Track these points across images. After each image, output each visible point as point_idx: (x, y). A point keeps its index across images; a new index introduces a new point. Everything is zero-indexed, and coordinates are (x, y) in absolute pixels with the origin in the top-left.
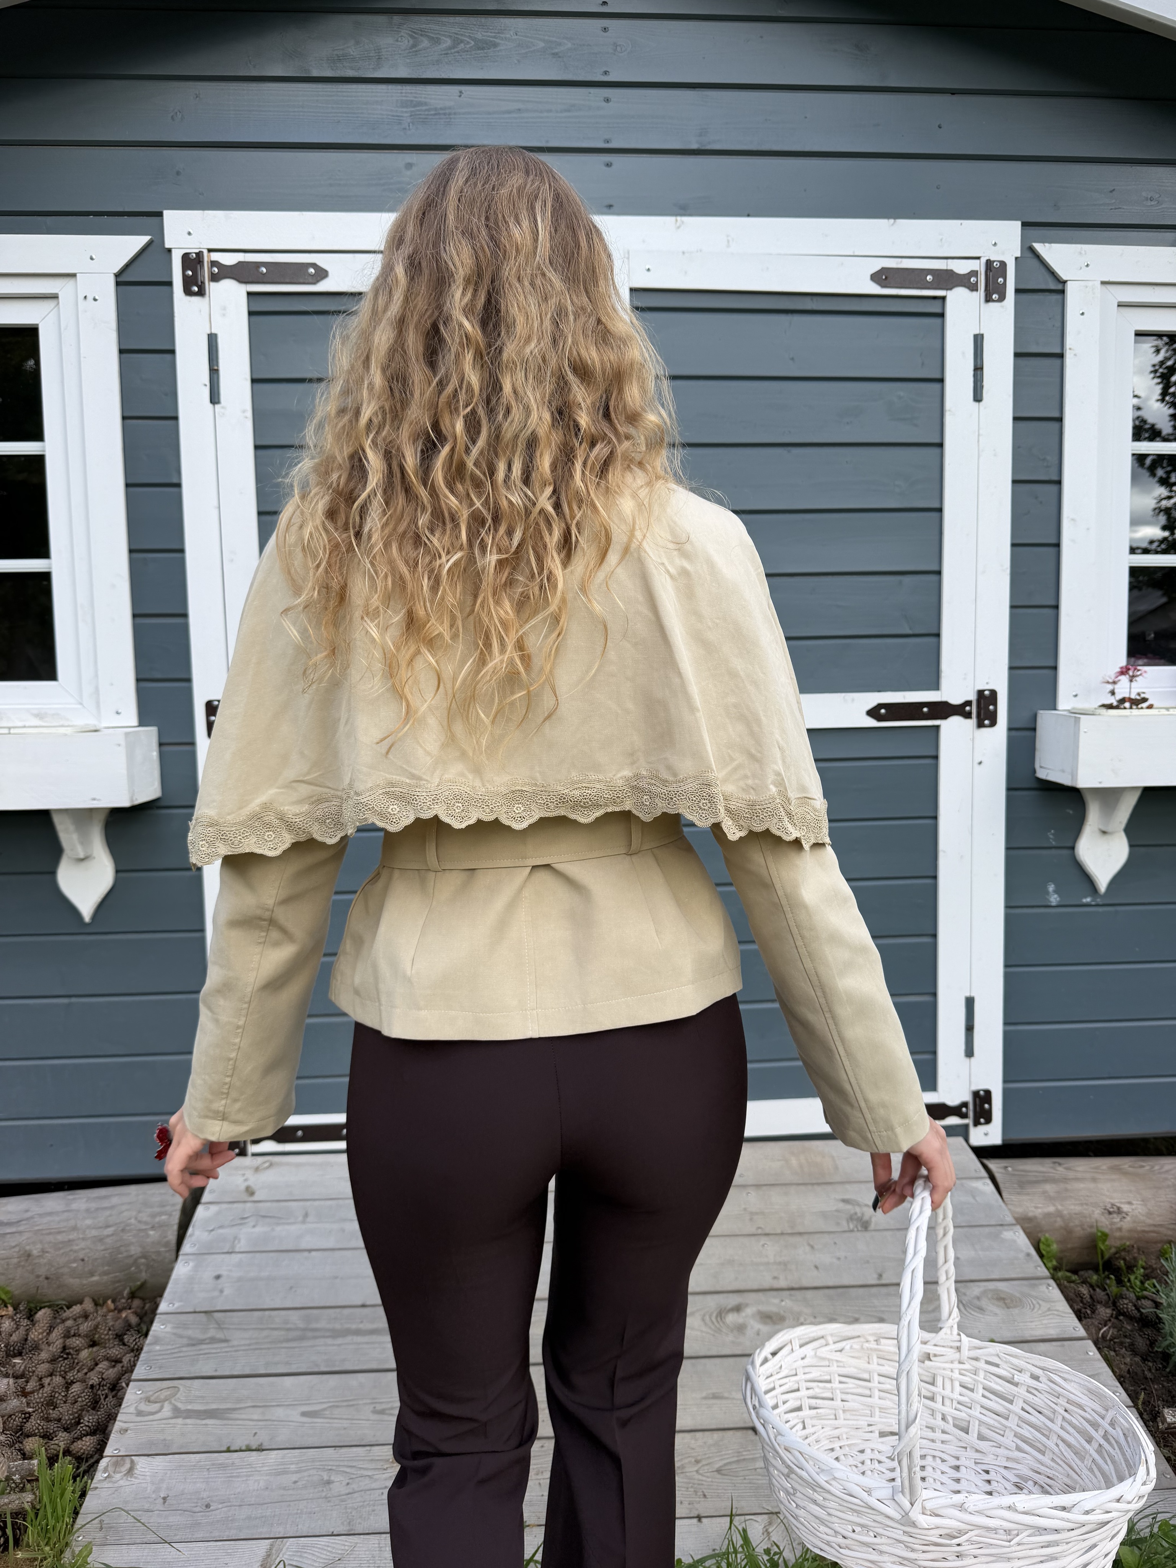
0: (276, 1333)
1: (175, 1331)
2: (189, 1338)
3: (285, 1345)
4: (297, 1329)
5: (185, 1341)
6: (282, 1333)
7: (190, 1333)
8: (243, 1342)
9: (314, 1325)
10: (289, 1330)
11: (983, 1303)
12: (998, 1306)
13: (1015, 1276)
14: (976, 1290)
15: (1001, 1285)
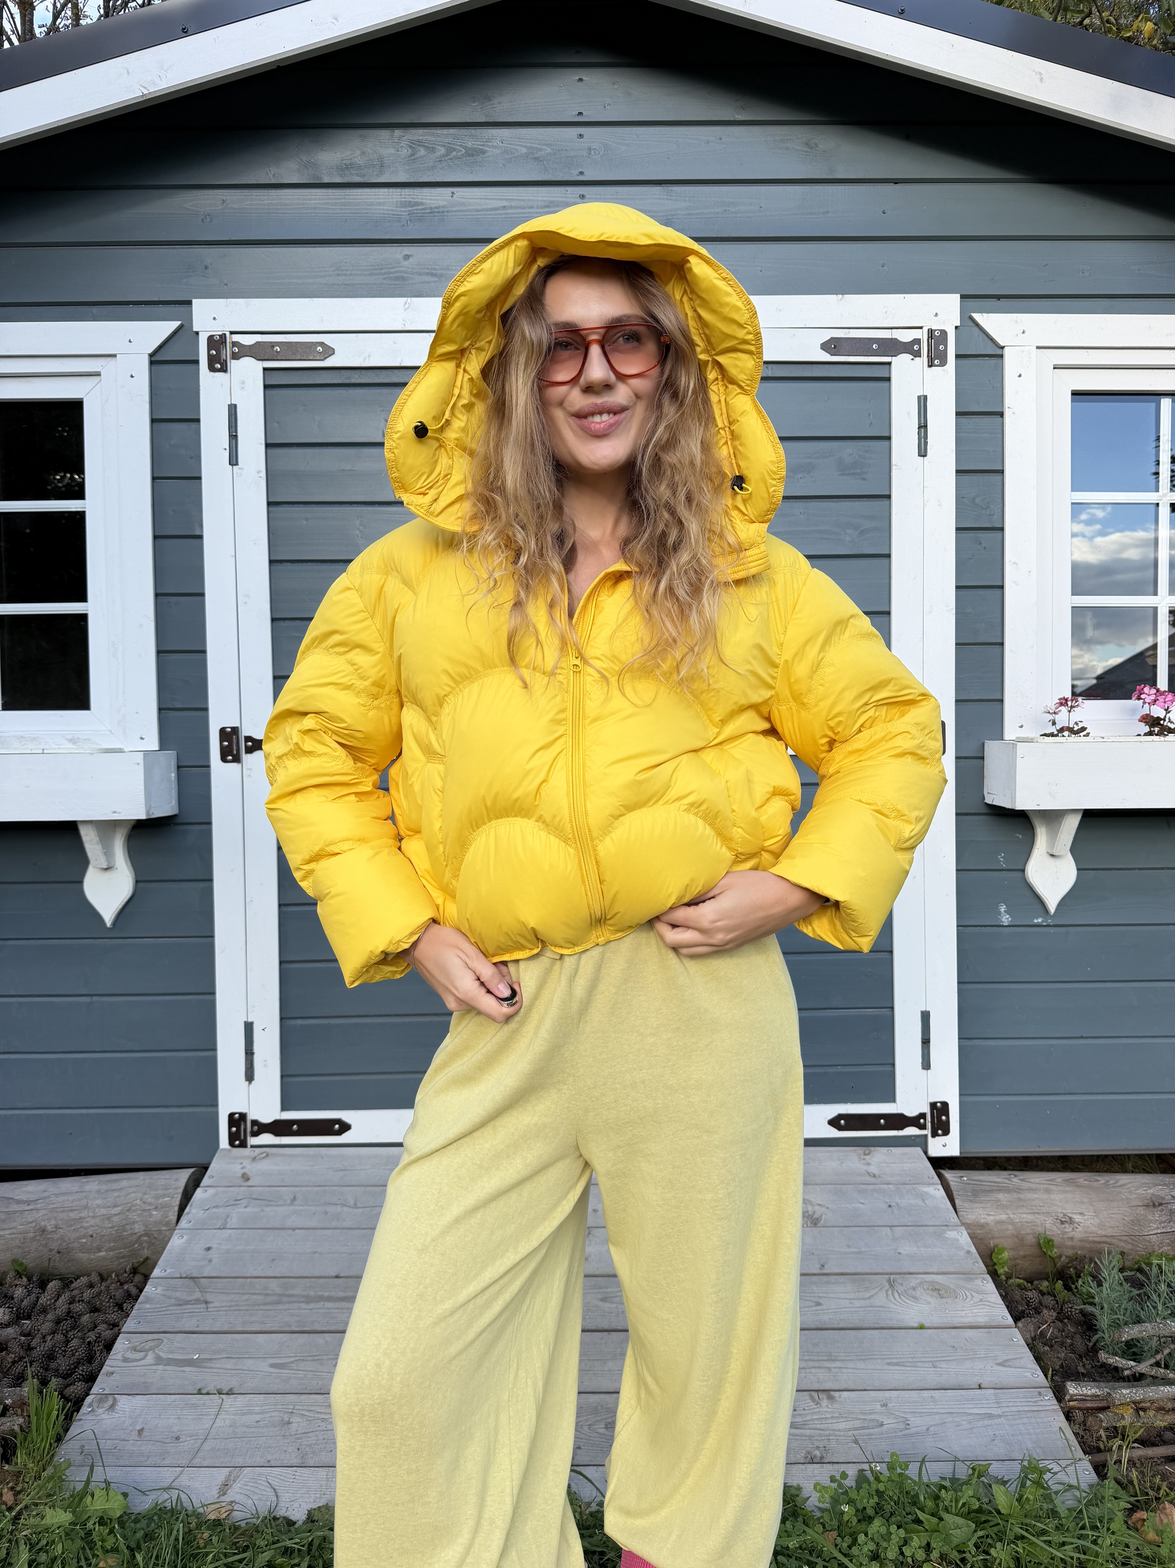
0: (254, 1297)
1: (165, 1293)
2: (177, 1299)
3: (261, 1307)
4: (274, 1295)
5: (173, 1301)
6: (261, 1297)
7: (178, 1294)
8: (224, 1304)
9: (290, 1292)
10: (267, 1295)
11: (918, 1293)
12: (932, 1296)
13: (952, 1270)
14: (913, 1281)
15: (938, 1278)
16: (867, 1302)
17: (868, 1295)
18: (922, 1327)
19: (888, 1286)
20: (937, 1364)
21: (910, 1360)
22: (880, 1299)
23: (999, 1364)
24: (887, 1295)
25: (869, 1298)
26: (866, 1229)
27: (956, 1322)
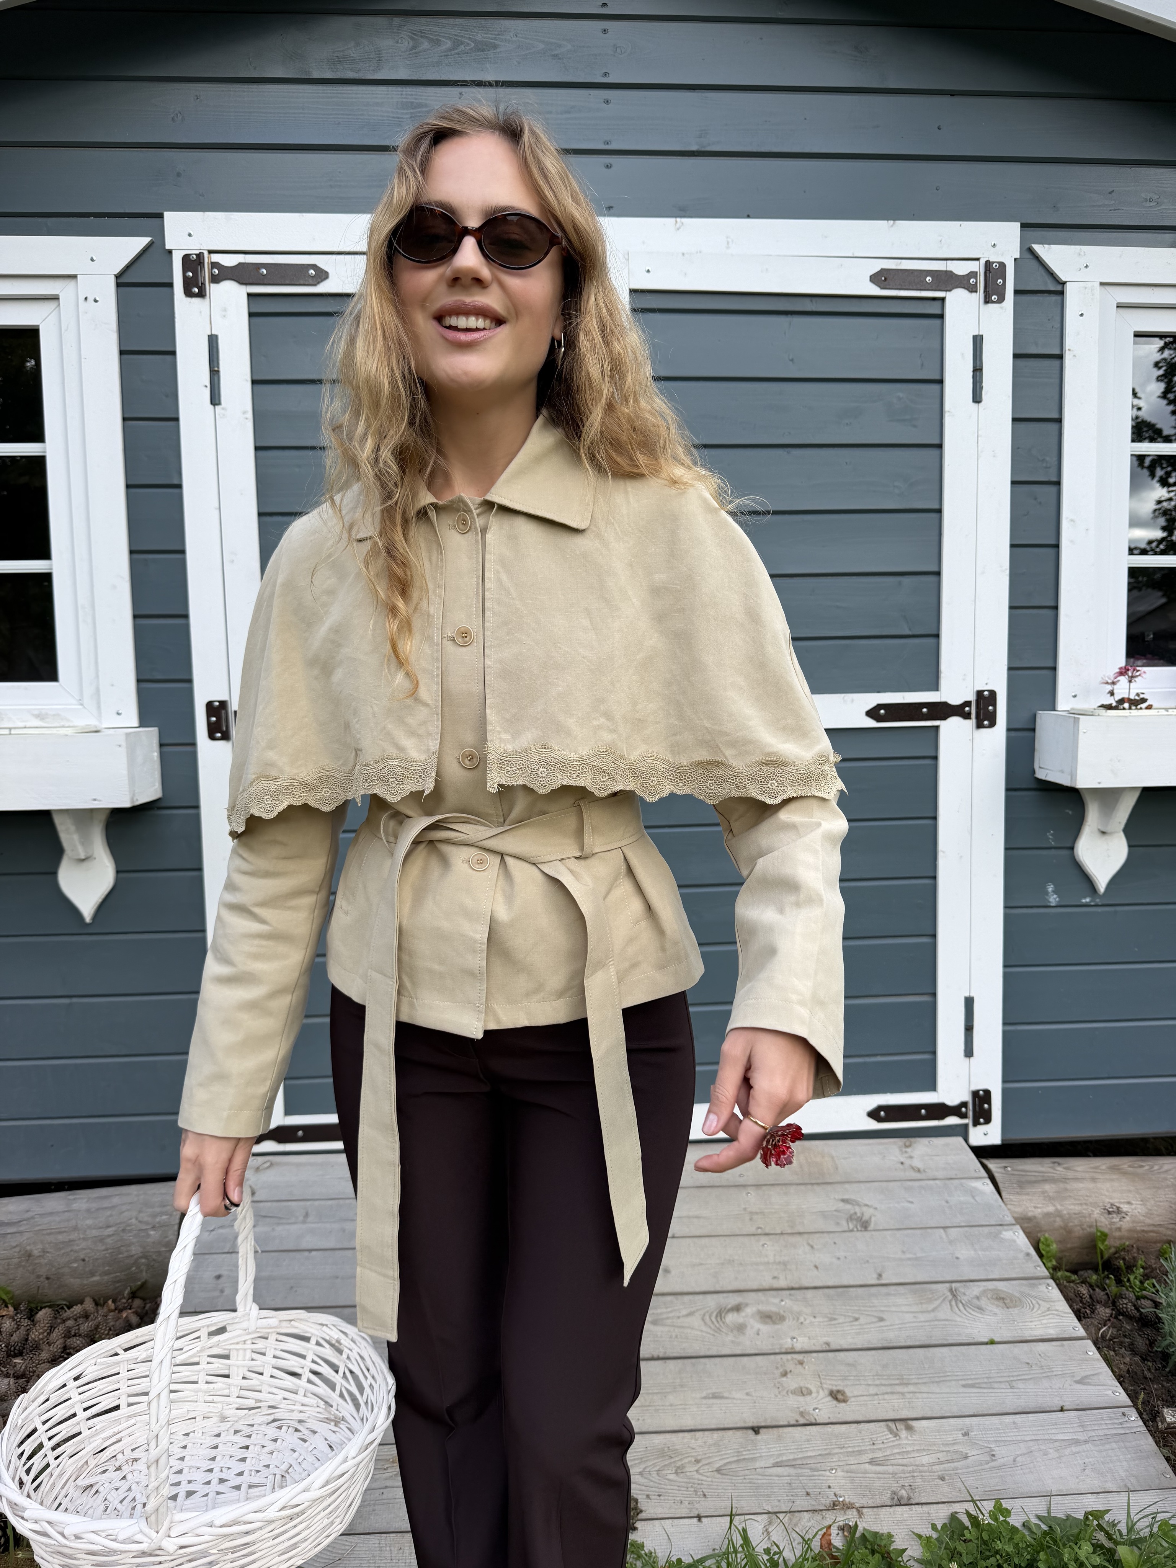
11: (984, 1302)
12: (997, 1306)
13: (1014, 1276)
14: (975, 1289)
15: (1001, 1285)
16: (931, 1316)
17: (931, 1307)
18: (992, 1342)
19: (950, 1297)
20: (1014, 1384)
21: (986, 1380)
22: (945, 1312)
23: (1078, 1382)
24: (951, 1305)
25: (933, 1310)
26: (918, 1232)
27: (1027, 1335)
